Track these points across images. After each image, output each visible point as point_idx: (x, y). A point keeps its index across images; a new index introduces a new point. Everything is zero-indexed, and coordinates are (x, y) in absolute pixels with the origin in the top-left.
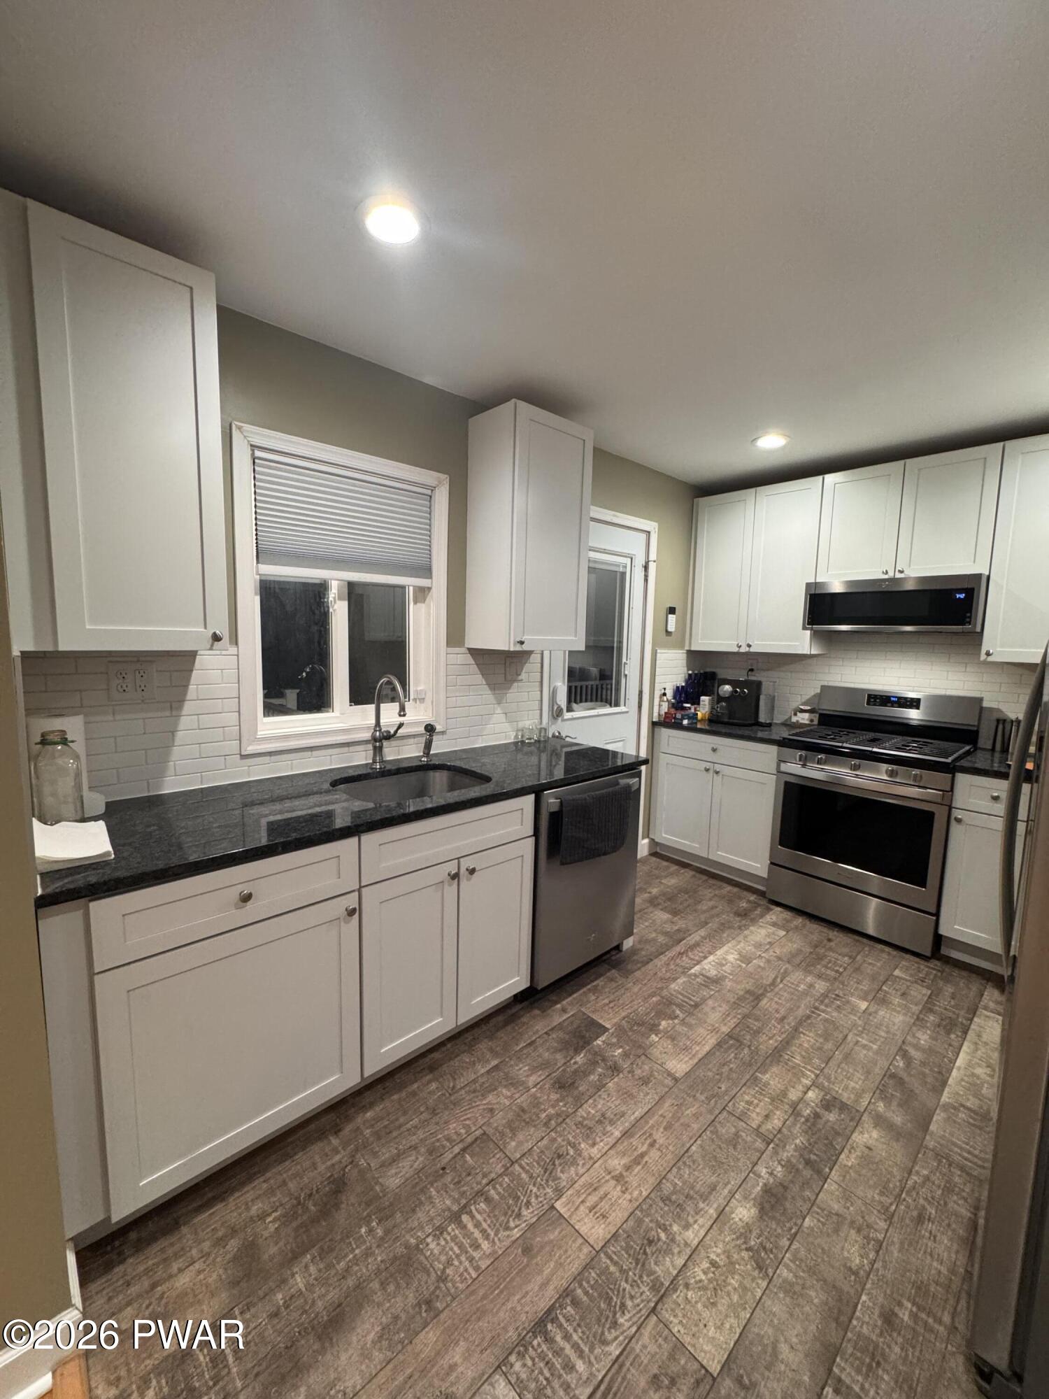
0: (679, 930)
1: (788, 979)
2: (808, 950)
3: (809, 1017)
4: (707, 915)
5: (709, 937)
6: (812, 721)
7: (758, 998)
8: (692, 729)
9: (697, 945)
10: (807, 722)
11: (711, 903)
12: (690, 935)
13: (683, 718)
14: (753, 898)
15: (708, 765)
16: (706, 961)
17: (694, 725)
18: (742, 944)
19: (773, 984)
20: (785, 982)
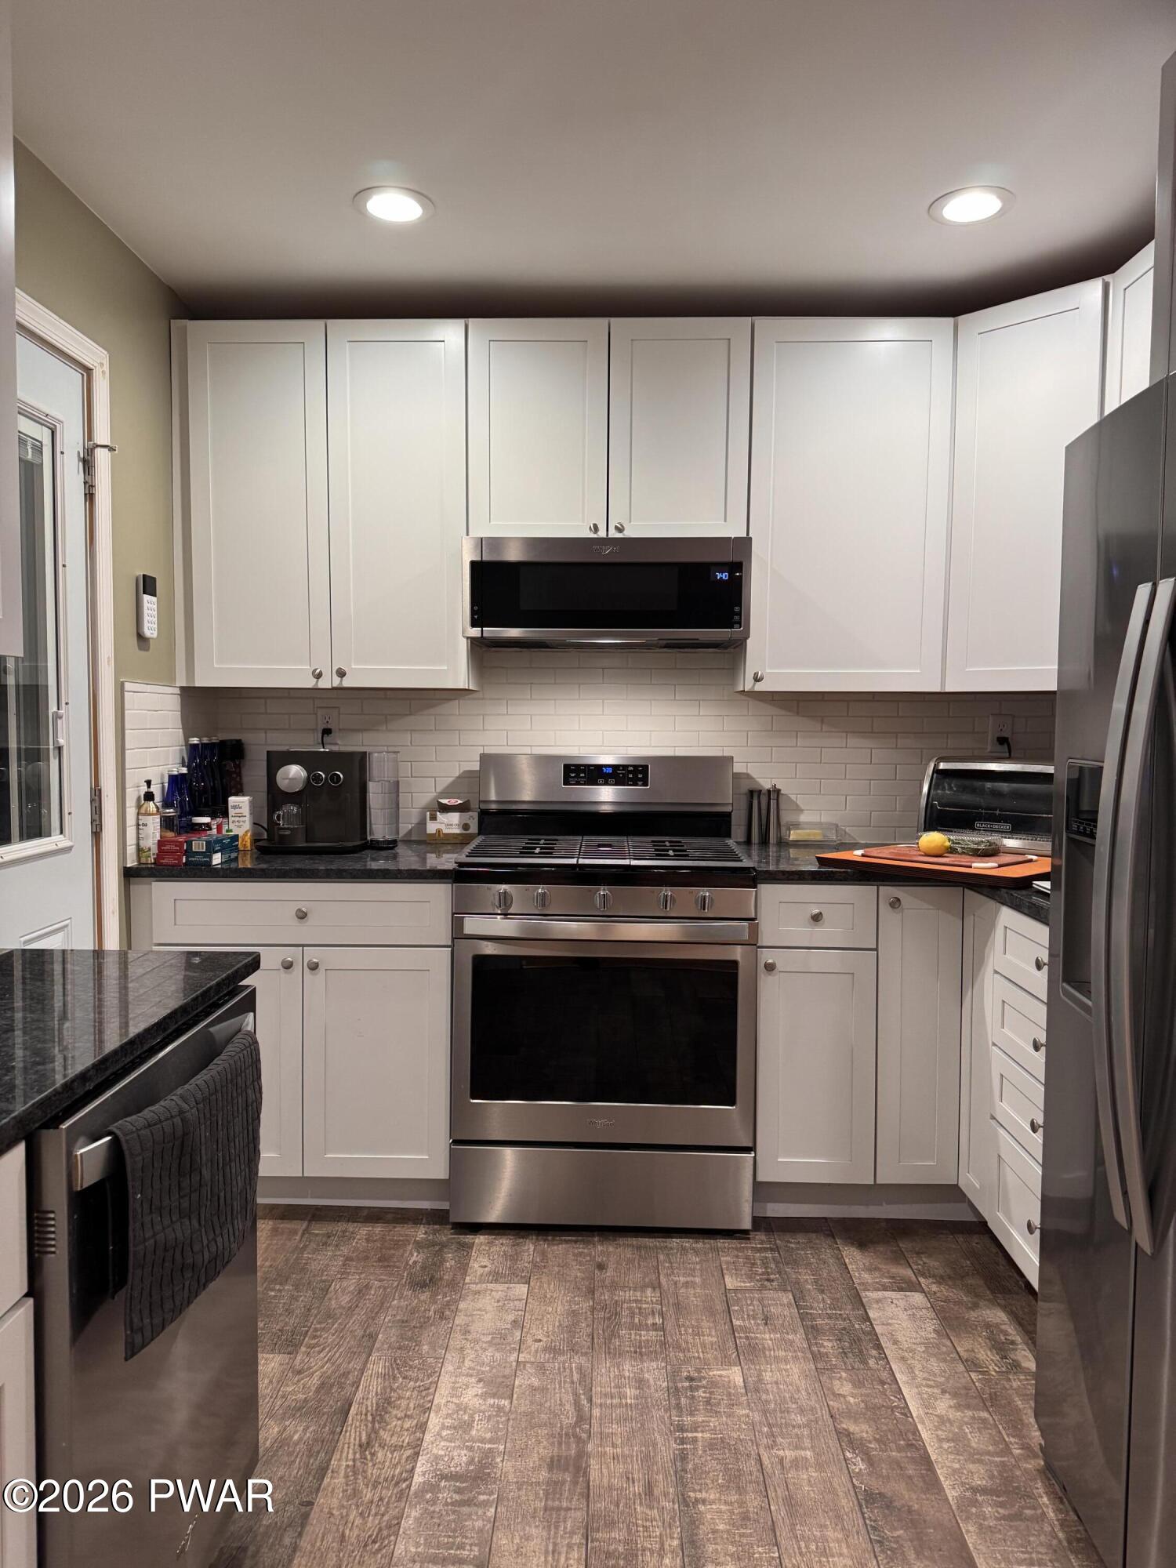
0: (324, 1386)
1: (597, 1389)
2: (586, 1305)
3: (683, 1457)
4: (360, 1315)
5: (398, 1367)
6: (466, 827)
7: (577, 1466)
8: (230, 873)
9: (385, 1404)
10: (457, 831)
11: (351, 1283)
12: (356, 1384)
13: (211, 850)
14: (421, 1233)
15: (289, 954)
16: (428, 1437)
17: (233, 865)
18: (471, 1354)
19: (582, 1418)
20: (596, 1400)
